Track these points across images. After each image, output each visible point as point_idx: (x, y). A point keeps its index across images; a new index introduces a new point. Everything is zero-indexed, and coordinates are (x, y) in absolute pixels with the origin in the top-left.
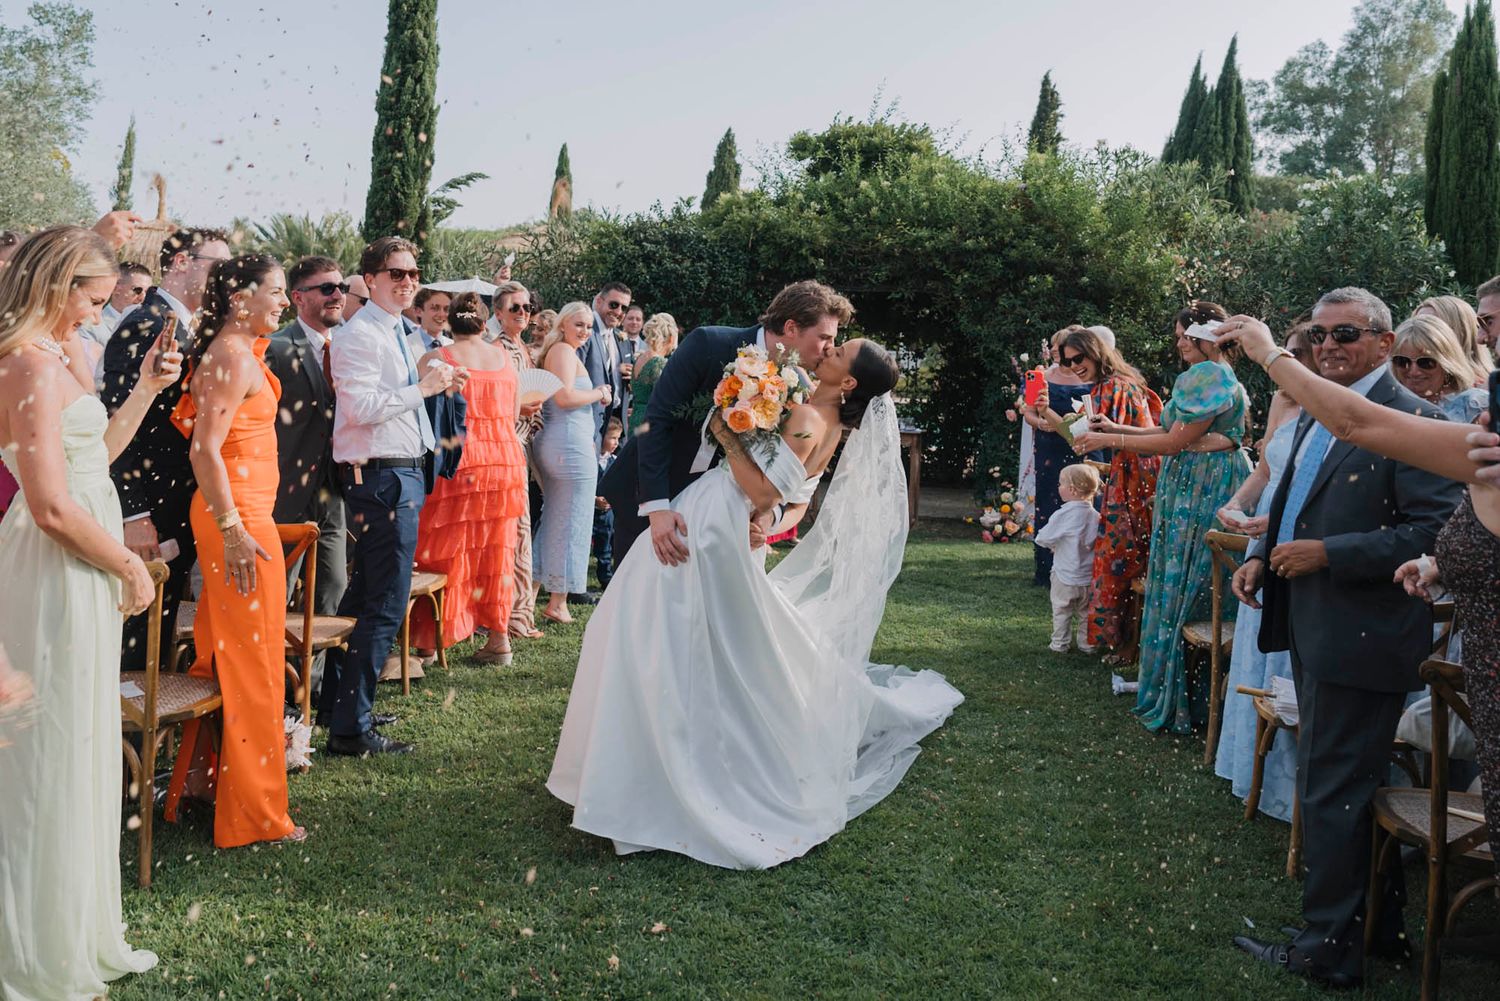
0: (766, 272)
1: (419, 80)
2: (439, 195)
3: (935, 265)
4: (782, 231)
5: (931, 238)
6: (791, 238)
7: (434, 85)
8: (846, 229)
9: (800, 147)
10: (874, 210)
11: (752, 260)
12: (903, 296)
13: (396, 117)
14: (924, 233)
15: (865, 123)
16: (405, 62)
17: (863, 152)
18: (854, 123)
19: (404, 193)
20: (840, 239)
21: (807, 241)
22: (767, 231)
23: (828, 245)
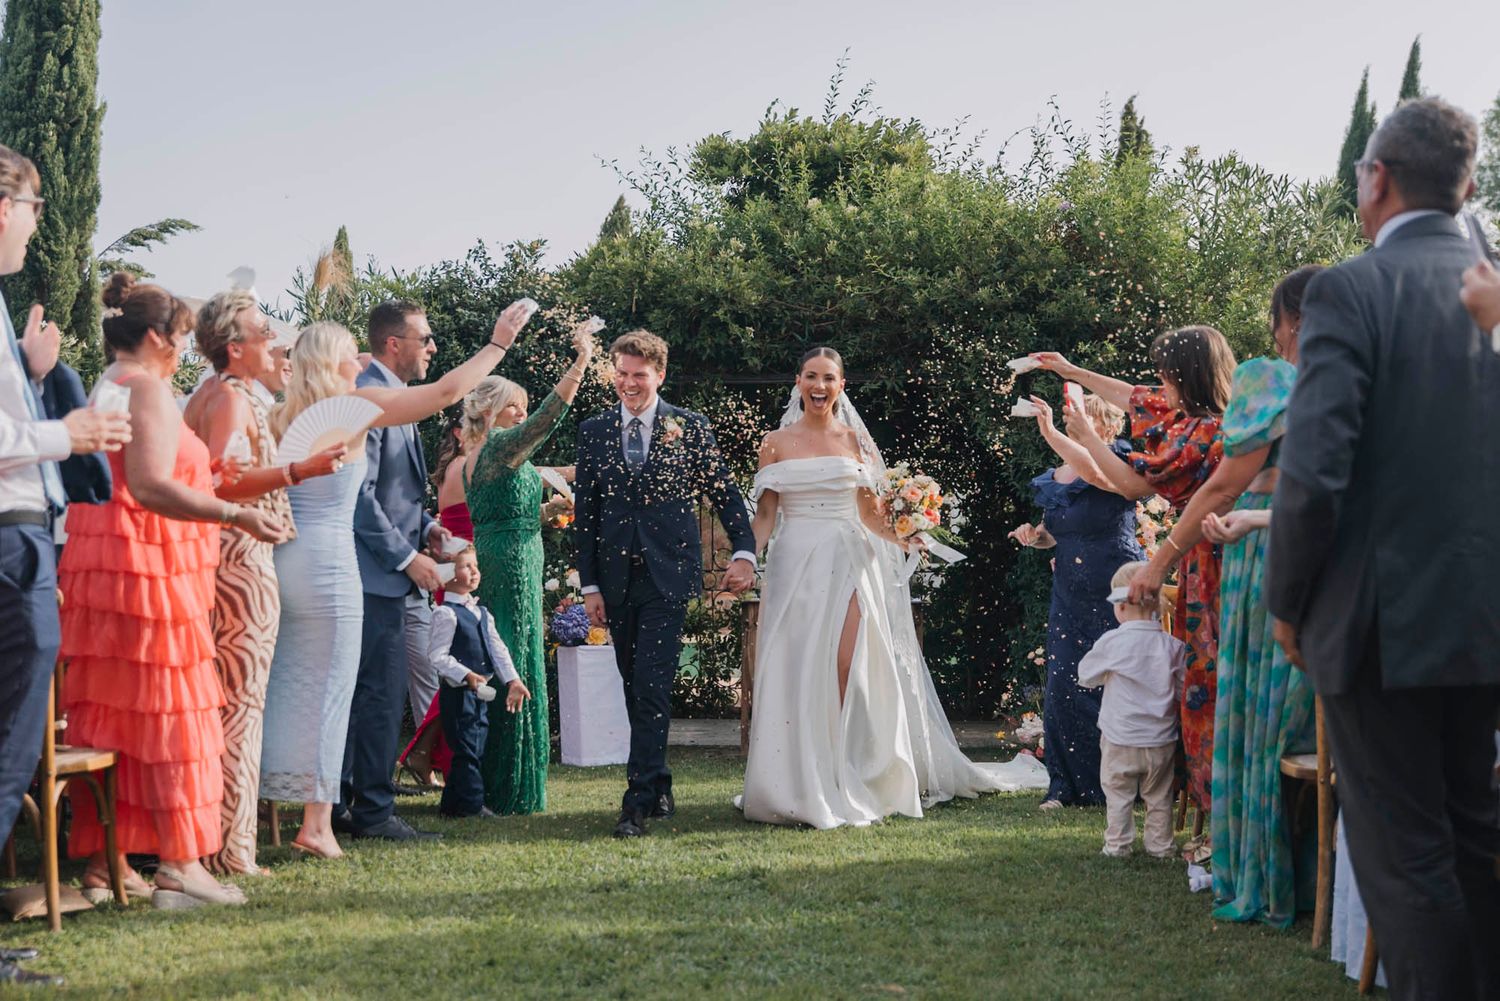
1: (66, 58)
2: (113, 256)
4: (685, 283)
5: (921, 286)
6: (700, 295)
7: (93, 66)
8: (788, 281)
9: (715, 160)
10: (832, 246)
12: (884, 386)
13: (29, 123)
14: (912, 278)
15: (818, 120)
16: (40, 28)
17: (814, 165)
18: (800, 119)
19: (49, 252)
20: (780, 298)
21: (726, 298)
22: (660, 286)
23: (760, 305)
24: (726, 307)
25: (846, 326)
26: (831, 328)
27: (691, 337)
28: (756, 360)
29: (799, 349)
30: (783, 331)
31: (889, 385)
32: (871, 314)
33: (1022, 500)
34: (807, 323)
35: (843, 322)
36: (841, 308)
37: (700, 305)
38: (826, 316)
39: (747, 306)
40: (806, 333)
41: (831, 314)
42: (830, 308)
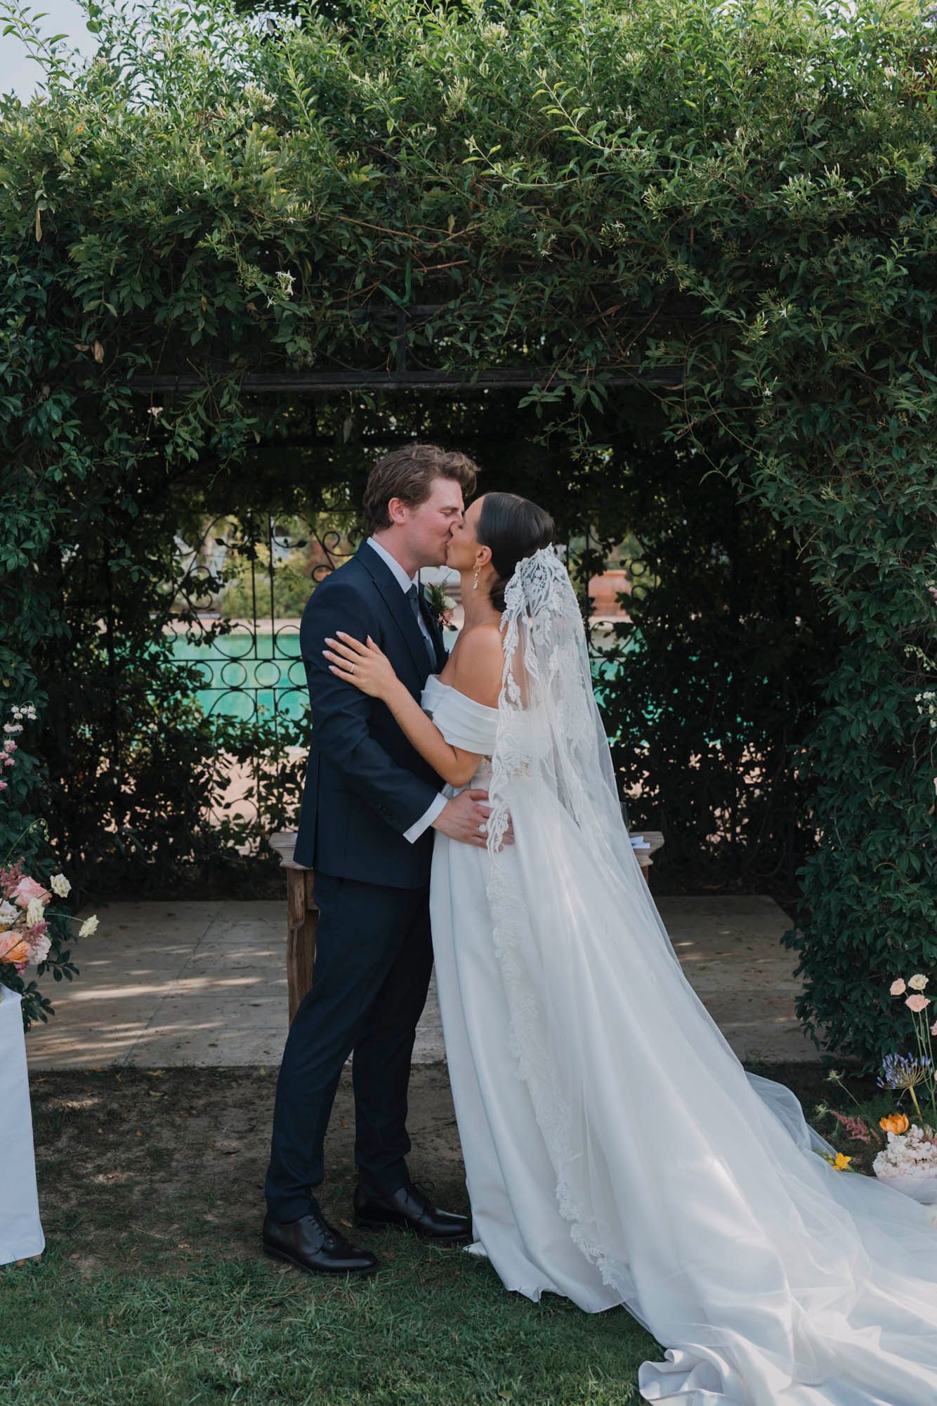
0: (104, 329)
3: (672, 279)
4: (146, 177)
5: (663, 174)
6: (173, 200)
8: (367, 174)
11: (54, 289)
12: (569, 394)
20: (350, 210)
22: (100, 186)
23: (311, 223)
24: (230, 224)
25: (488, 270)
26: (456, 274)
27: (167, 295)
28: (304, 344)
29: (393, 319)
30: (359, 281)
31: (580, 394)
32: (544, 241)
33: (850, 631)
34: (408, 264)
35: (482, 261)
36: (478, 232)
37: (176, 224)
38: (447, 249)
39: (278, 225)
40: (408, 285)
41: (457, 246)
42: (454, 232)
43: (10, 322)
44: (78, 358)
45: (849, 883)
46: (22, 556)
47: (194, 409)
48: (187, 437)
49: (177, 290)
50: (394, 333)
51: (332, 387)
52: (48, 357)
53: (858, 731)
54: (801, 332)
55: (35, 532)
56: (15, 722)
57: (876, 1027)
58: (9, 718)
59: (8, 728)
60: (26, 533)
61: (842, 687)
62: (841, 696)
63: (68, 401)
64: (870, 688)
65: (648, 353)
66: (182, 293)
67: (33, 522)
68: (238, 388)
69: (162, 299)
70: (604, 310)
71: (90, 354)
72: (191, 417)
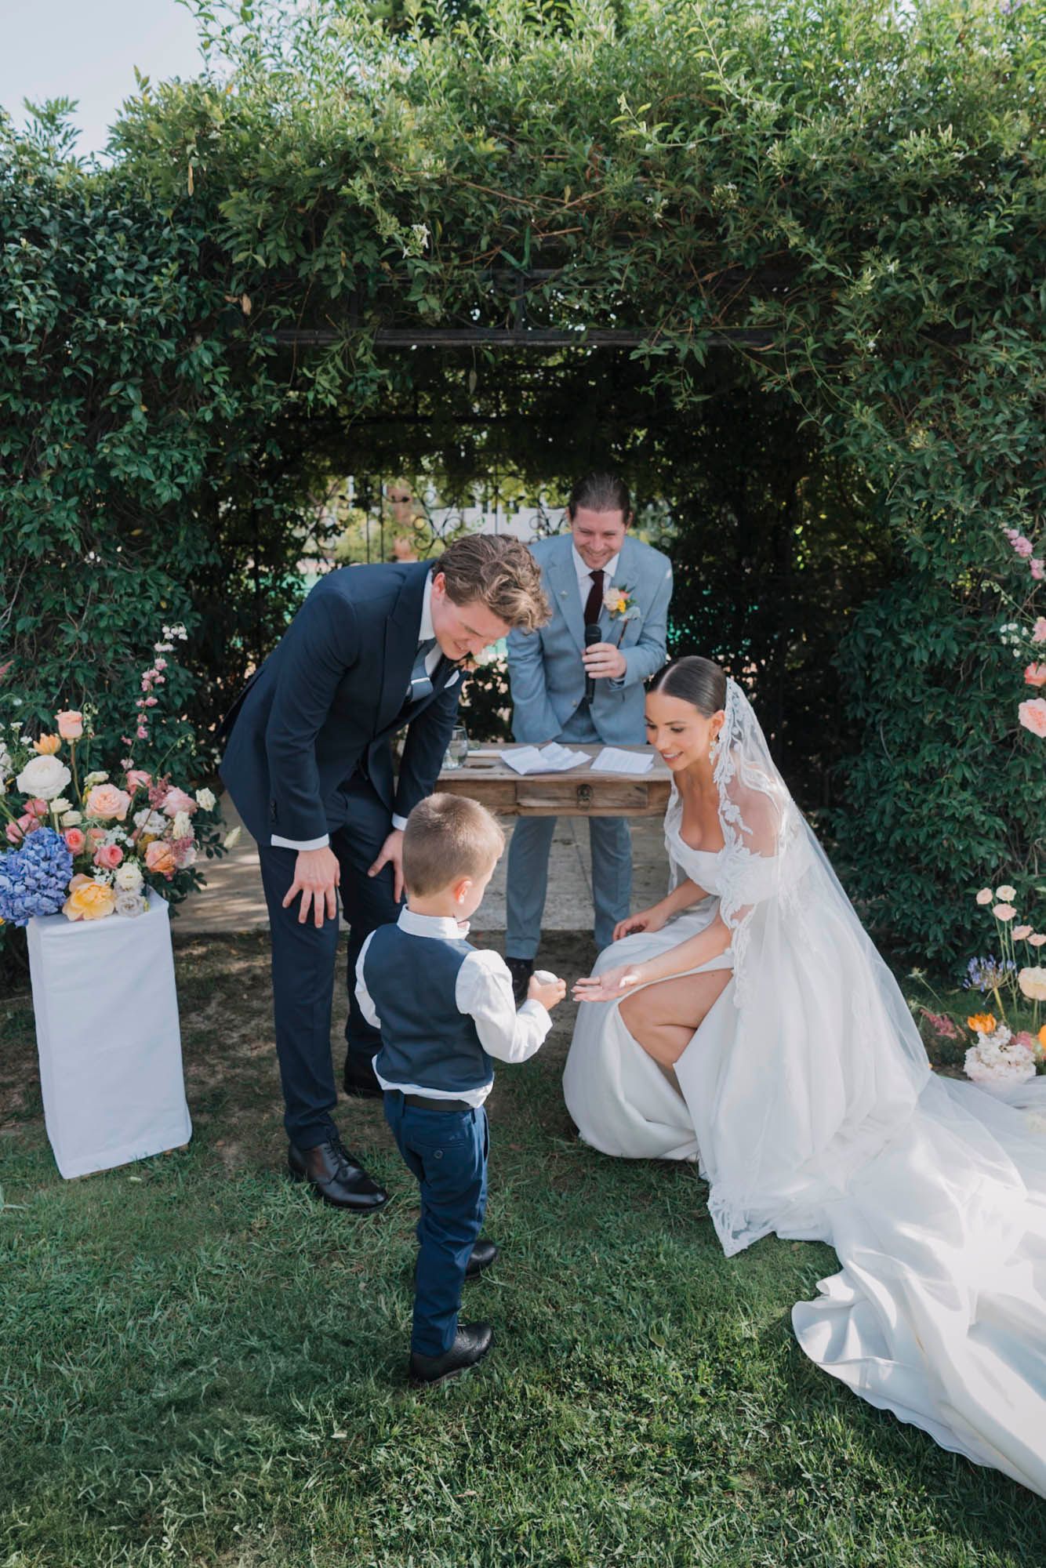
0: (251, 284)
3: (782, 237)
8: (492, 147)
11: (207, 246)
12: (673, 351)
20: (478, 179)
21: (372, 161)
24: (371, 176)
25: (601, 236)
26: (571, 241)
27: (309, 251)
28: (433, 301)
29: (512, 281)
30: (484, 242)
31: (684, 350)
32: (657, 205)
33: (921, 568)
34: (528, 230)
35: (596, 227)
36: (593, 200)
37: (319, 178)
38: (564, 215)
39: (415, 181)
40: (527, 249)
41: (572, 214)
42: (571, 200)
43: (164, 270)
44: (228, 308)
45: (900, 788)
46: (175, 489)
47: (332, 359)
48: (327, 385)
49: (319, 245)
50: (513, 293)
51: (456, 343)
52: (200, 307)
53: (920, 656)
54: (902, 289)
55: (187, 468)
56: (164, 641)
57: (924, 916)
58: (161, 638)
59: (159, 647)
60: (179, 468)
61: (903, 618)
62: (900, 625)
63: (219, 349)
64: (928, 621)
65: (752, 309)
66: (324, 248)
67: (185, 460)
68: (372, 342)
69: (303, 254)
70: (701, 275)
71: (239, 305)
72: (330, 367)
